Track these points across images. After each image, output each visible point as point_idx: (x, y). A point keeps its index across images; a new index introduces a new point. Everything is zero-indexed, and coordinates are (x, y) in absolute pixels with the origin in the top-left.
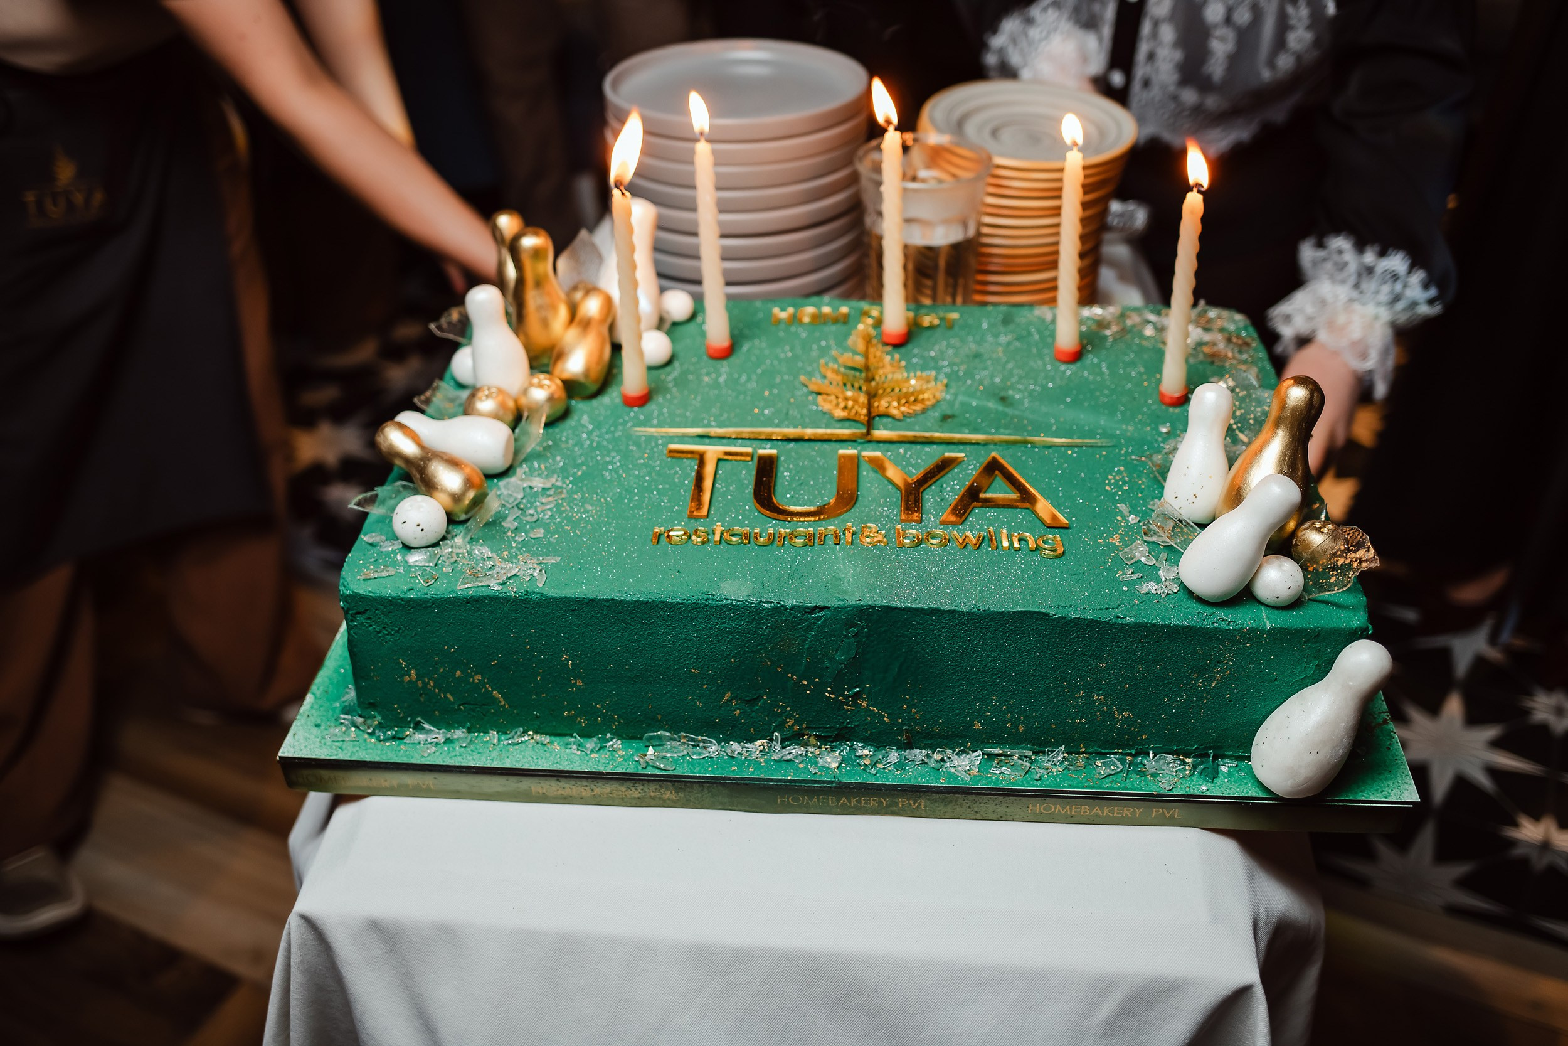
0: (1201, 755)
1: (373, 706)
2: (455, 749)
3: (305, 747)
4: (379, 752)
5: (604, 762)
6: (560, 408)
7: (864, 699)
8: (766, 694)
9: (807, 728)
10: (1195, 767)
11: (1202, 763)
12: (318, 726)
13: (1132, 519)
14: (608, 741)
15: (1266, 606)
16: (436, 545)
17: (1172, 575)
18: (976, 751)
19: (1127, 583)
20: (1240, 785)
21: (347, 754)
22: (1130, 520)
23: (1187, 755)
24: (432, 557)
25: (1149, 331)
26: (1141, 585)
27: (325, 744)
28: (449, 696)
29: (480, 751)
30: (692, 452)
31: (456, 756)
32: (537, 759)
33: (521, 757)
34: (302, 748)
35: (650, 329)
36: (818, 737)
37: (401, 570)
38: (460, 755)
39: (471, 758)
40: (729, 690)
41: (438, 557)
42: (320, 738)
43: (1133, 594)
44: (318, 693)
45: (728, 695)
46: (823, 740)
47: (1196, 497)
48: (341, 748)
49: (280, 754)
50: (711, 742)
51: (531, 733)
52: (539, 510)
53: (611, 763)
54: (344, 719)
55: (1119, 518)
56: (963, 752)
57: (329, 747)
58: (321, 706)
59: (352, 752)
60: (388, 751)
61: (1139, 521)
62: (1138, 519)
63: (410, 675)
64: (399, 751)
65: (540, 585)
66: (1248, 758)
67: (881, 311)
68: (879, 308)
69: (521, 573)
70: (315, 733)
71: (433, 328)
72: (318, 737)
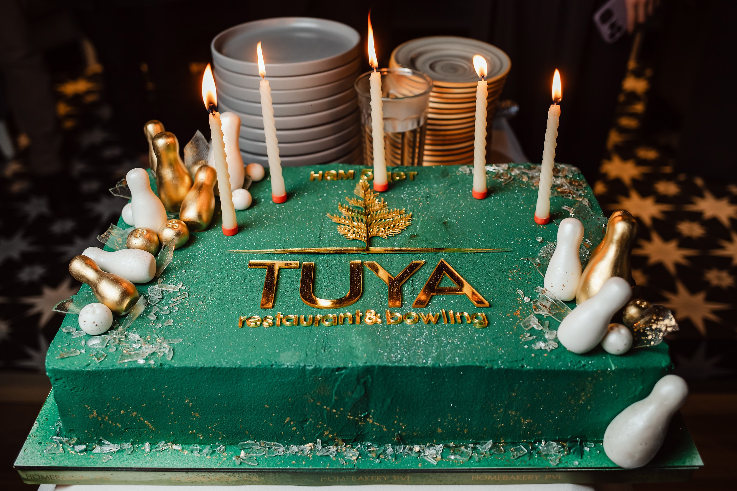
0: (573, 441)
1: (71, 431)
2: (123, 456)
3: (31, 458)
4: (77, 460)
5: (214, 461)
6: (185, 238)
7: (370, 418)
8: (311, 418)
9: (336, 436)
10: (570, 449)
11: (574, 446)
12: (40, 443)
13: (527, 299)
14: (217, 447)
15: (611, 355)
16: (106, 333)
17: (553, 337)
18: (439, 445)
19: (526, 343)
20: (597, 459)
21: (57, 462)
22: (525, 300)
23: (565, 441)
24: (103, 340)
25: (525, 179)
26: (535, 344)
27: (43, 456)
28: (118, 424)
29: (139, 457)
30: (263, 264)
31: (124, 461)
32: (174, 461)
33: (164, 460)
34: (29, 459)
35: (238, 188)
36: (343, 441)
37: (83, 351)
38: (127, 460)
39: (133, 462)
40: (288, 417)
41: (107, 341)
42: (41, 452)
43: (531, 350)
44: (41, 420)
45: (288, 419)
46: (346, 442)
47: (563, 285)
48: (53, 458)
49: (15, 464)
50: (279, 446)
51: (170, 444)
52: (171, 306)
53: (219, 462)
54: (56, 439)
55: (518, 299)
56: (432, 445)
57: (45, 458)
58: (43, 429)
59: (60, 461)
60: (82, 459)
61: (531, 300)
62: (530, 299)
63: (93, 414)
64: (89, 459)
65: (170, 359)
66: (602, 442)
67: (373, 172)
68: (371, 170)
69: (158, 351)
70: (38, 449)
71: (111, 191)
72: (39, 452)
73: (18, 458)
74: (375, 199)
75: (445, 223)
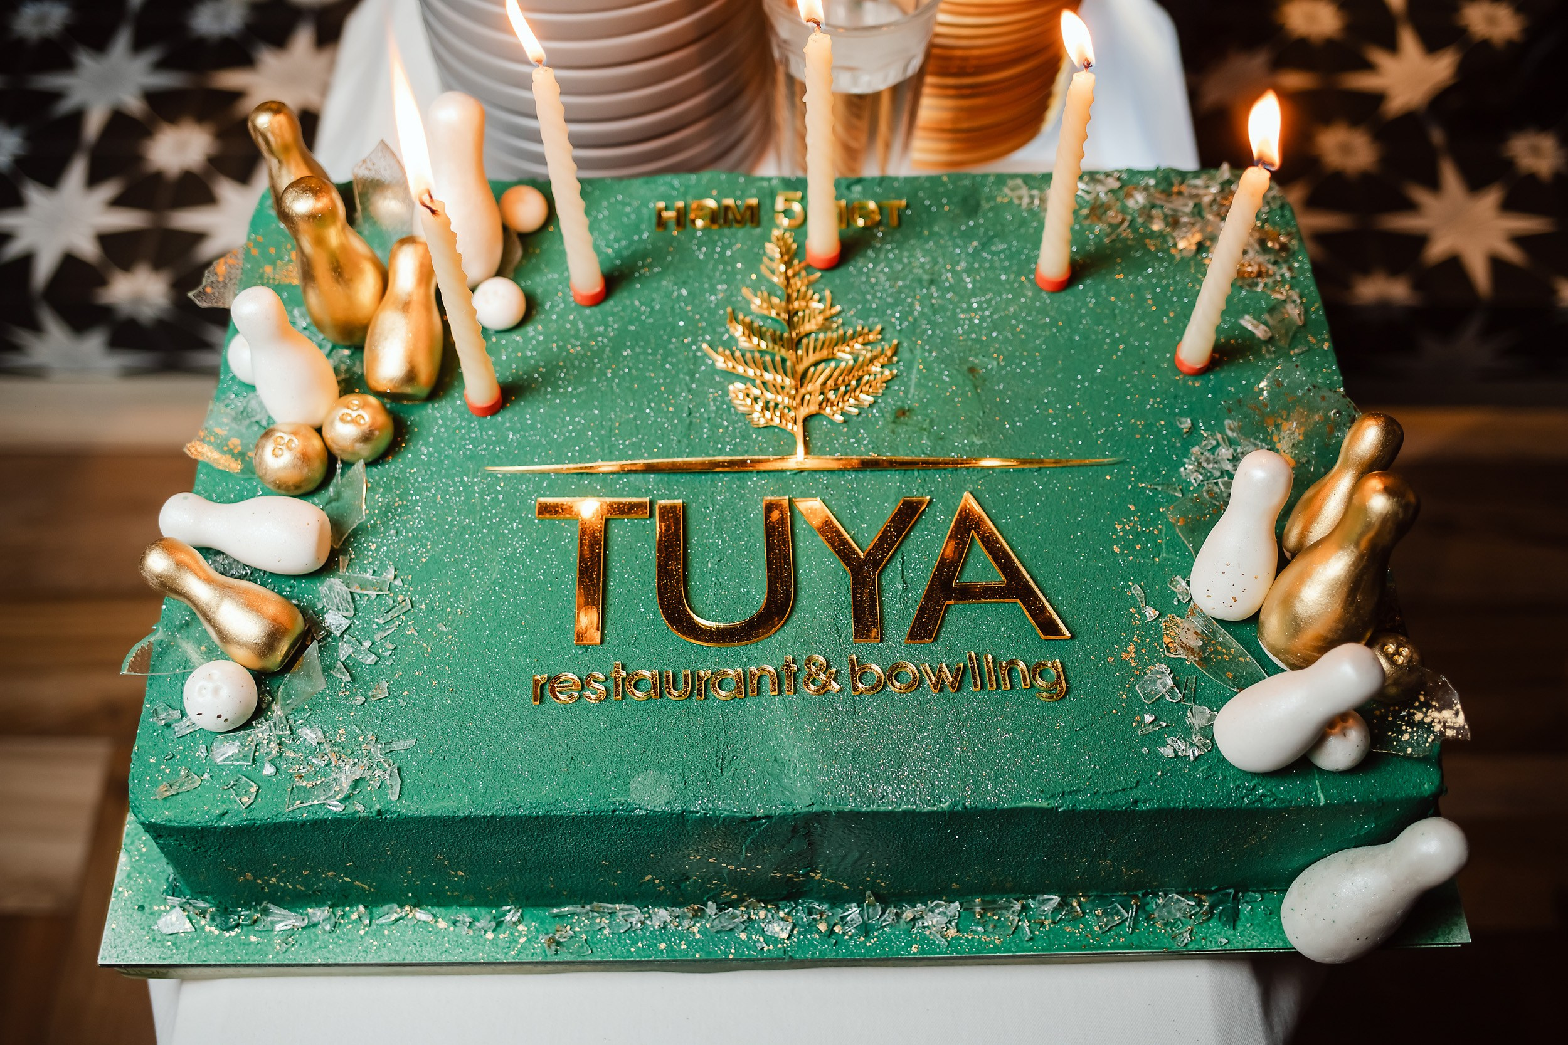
2: (317, 938)
3: (130, 944)
4: (224, 949)
5: (503, 944)
7: (817, 874)
8: (697, 876)
9: (747, 897)
10: (1213, 908)
11: (1220, 903)
12: (141, 908)
13: (1150, 613)
14: (504, 912)
15: (1321, 771)
17: (1203, 722)
19: (1146, 740)
21: (184, 954)
22: (1147, 614)
24: (245, 746)
26: (1164, 743)
27: (154, 940)
28: (298, 886)
29: (349, 937)
30: (569, 509)
31: (320, 947)
33: (400, 943)
34: (127, 947)
35: (491, 274)
36: (762, 901)
37: (208, 777)
38: (326, 947)
39: (339, 950)
40: (649, 874)
41: (255, 740)
42: (146, 928)
43: (1155, 760)
45: (649, 877)
46: (766, 901)
47: (1235, 601)
48: (174, 945)
49: (100, 960)
50: (632, 910)
51: (408, 908)
52: (377, 639)
53: (511, 947)
55: (1132, 611)
56: (938, 905)
57: (159, 945)
58: (140, 873)
60: (235, 947)
61: (1160, 616)
62: (1157, 613)
63: (244, 877)
64: (248, 945)
65: (395, 797)
67: (803, 200)
68: (799, 194)
69: (367, 774)
70: (139, 922)
71: (193, 298)
72: (144, 928)
73: (102, 945)
74: (810, 292)
75: (972, 370)
